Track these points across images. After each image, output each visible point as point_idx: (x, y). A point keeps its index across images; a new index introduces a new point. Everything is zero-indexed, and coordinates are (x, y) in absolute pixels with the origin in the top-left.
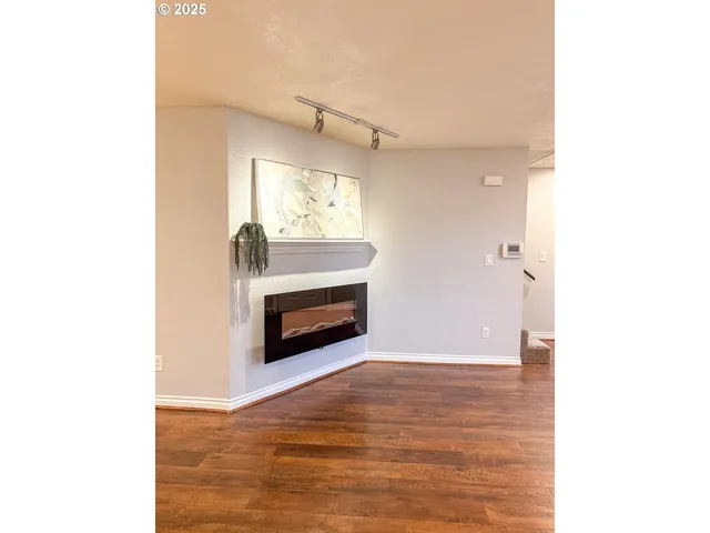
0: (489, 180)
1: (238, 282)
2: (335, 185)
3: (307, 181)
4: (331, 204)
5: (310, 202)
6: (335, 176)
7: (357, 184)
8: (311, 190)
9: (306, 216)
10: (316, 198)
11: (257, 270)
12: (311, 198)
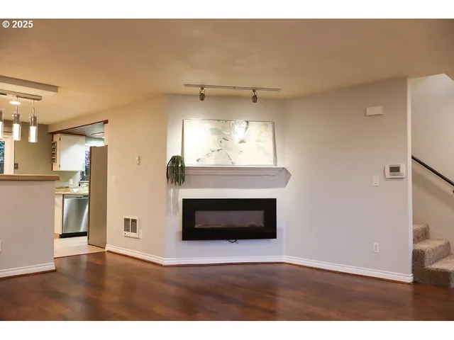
0: (370, 111)
1: (172, 190)
2: (247, 128)
3: (220, 128)
4: (242, 142)
5: (223, 141)
6: (247, 122)
7: (270, 125)
8: (224, 134)
9: (218, 150)
10: (228, 138)
11: (177, 183)
12: (224, 139)
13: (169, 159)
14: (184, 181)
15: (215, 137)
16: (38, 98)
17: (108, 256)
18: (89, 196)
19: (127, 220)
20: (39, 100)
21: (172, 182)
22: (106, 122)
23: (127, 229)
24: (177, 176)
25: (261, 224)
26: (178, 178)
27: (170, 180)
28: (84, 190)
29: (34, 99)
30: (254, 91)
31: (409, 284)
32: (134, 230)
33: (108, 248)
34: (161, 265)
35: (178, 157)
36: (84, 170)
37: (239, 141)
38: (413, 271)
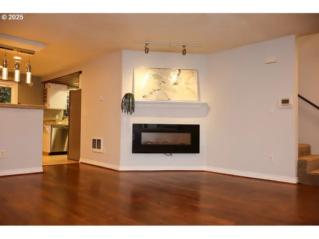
2: (179, 75)
3: (160, 74)
4: (175, 84)
5: (162, 83)
6: (179, 70)
7: (196, 73)
8: (162, 78)
9: (158, 90)
10: (165, 81)
11: (129, 112)
12: (162, 82)
13: (123, 96)
14: (133, 111)
15: (157, 81)
16: (32, 53)
17: (81, 166)
18: (69, 126)
19: (94, 140)
20: (33, 54)
21: (125, 112)
22: (80, 72)
23: (94, 147)
24: (129, 107)
25: (189, 143)
26: (129, 110)
27: (124, 110)
28: (66, 122)
29: (29, 53)
30: (184, 46)
31: (295, 184)
32: (99, 147)
33: (81, 160)
34: (117, 171)
35: (129, 94)
36: (66, 109)
37: (173, 83)
38: (298, 175)
